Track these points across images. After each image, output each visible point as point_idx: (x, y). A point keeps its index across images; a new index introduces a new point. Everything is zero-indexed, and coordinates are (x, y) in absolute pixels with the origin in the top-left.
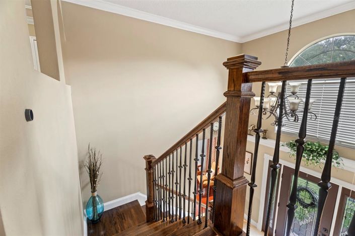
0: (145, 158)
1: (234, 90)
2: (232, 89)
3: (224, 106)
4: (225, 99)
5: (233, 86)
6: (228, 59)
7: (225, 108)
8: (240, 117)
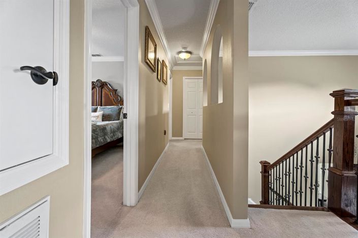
0: (261, 162)
1: (339, 110)
2: (338, 110)
3: (332, 120)
4: (333, 116)
5: (338, 107)
6: (333, 92)
7: (333, 122)
8: (345, 128)
